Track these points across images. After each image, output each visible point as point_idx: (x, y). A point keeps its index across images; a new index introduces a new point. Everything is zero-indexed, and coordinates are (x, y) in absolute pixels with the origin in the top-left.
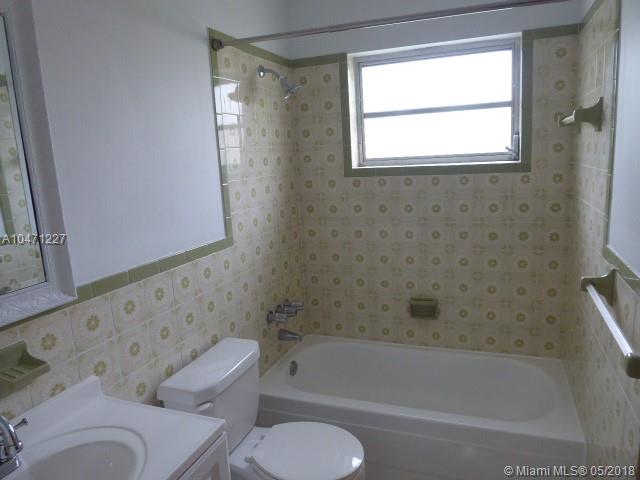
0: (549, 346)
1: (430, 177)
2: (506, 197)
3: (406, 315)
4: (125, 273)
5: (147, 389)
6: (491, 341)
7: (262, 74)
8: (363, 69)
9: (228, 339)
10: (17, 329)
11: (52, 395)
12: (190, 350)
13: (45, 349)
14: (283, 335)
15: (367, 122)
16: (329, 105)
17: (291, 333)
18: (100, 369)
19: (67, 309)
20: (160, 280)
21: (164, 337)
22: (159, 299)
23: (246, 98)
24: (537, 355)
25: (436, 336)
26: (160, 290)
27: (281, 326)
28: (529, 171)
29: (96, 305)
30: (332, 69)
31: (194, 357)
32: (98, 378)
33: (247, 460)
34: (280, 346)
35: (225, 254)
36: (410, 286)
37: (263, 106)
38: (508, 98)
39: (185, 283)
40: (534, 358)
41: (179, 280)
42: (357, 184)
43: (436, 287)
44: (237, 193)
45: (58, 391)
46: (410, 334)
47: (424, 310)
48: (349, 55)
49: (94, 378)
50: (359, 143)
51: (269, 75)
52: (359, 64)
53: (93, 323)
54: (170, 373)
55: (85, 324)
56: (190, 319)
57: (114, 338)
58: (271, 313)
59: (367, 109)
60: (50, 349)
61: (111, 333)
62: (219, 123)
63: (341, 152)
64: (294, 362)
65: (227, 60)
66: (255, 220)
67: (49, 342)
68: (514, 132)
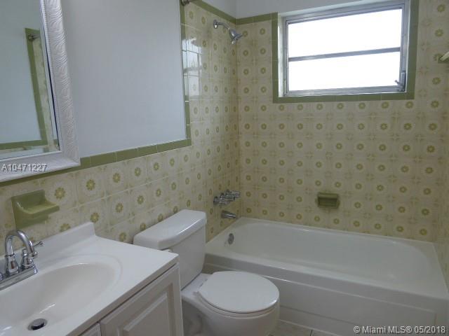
0: (423, 232)
1: (336, 103)
2: (394, 118)
3: (315, 205)
4: (114, 153)
5: (127, 237)
6: (378, 227)
7: (216, 26)
8: (289, 25)
9: (184, 210)
10: (39, 180)
11: (62, 231)
12: (158, 214)
13: (57, 198)
14: (224, 214)
15: (291, 64)
16: (263, 51)
17: (231, 214)
18: (94, 217)
19: (74, 173)
20: (138, 162)
21: (140, 202)
22: (138, 175)
23: (204, 42)
24: (413, 238)
25: (336, 221)
26: (138, 169)
27: (224, 208)
28: (413, 99)
29: (93, 173)
30: (267, 25)
31: (160, 220)
32: (92, 223)
33: (194, 293)
34: (222, 222)
35: (185, 150)
36: (318, 183)
37: (215, 49)
38: (398, 45)
39: (156, 167)
40: (411, 240)
41: (152, 164)
42: (281, 108)
43: (338, 185)
44: (195, 109)
45: (65, 229)
46: (317, 219)
47: (328, 202)
48: (279, 14)
49: (90, 224)
50: (284, 80)
51: (221, 27)
52: (287, 21)
53: (91, 185)
54: (143, 228)
55: (86, 184)
56: (159, 193)
57: (105, 197)
58: (216, 197)
59: (291, 54)
60: (61, 198)
61: (104, 193)
62: (185, 67)
63: (271, 85)
64: (231, 235)
65: (191, 13)
66: (208, 129)
67: (60, 193)
68: (402, 70)
